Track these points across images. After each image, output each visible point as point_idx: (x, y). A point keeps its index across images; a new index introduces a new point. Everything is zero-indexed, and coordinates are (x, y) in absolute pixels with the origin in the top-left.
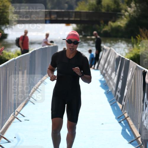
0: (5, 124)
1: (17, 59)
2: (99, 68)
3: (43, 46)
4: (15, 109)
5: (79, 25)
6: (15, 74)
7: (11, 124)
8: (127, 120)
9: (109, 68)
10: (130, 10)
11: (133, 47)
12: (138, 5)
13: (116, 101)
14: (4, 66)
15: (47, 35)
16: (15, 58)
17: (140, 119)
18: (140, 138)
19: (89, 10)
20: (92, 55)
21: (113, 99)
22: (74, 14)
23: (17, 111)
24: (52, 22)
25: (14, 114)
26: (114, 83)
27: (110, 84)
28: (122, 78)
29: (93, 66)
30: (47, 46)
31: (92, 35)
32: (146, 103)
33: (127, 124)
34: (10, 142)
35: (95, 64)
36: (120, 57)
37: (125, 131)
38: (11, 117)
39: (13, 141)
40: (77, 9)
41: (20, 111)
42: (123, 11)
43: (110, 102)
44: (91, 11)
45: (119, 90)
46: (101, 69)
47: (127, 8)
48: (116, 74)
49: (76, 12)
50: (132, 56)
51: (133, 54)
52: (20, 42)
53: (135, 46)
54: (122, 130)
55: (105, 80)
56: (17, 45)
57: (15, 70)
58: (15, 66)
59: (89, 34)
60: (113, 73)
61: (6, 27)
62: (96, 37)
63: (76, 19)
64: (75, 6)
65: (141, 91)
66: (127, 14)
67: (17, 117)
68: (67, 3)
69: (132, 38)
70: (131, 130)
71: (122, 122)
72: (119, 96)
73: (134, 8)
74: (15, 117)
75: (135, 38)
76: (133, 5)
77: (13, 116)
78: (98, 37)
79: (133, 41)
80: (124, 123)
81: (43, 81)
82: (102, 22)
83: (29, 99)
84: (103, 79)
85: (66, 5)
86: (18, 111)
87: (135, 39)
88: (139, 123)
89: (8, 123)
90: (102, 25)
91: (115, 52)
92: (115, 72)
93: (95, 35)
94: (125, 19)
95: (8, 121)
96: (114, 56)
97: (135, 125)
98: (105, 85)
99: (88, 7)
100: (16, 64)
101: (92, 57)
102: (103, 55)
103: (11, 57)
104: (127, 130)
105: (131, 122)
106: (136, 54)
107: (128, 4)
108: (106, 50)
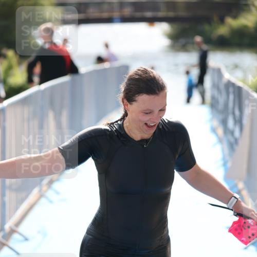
7: (35, 207)
24: (125, 20)
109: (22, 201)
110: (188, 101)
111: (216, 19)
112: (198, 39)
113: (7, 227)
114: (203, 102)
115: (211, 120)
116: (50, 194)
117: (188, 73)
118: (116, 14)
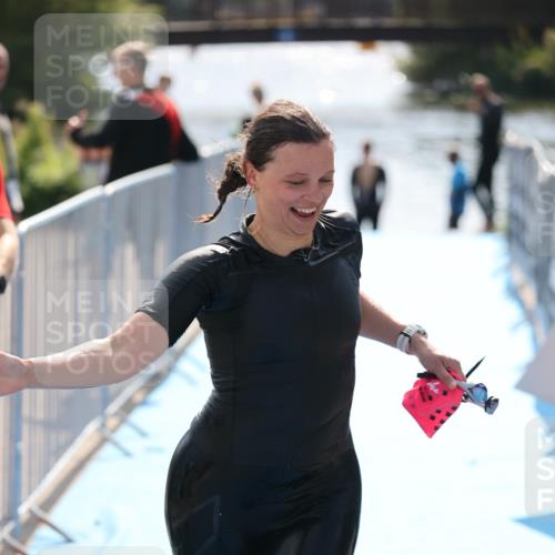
7: (87, 465)
109: (59, 452)
110: (454, 222)
111: (522, 32)
112: (480, 80)
113: (23, 510)
114: (490, 226)
115: (508, 268)
116: (124, 435)
117: (454, 158)
118: (285, 22)
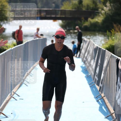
0: (4, 102)
1: (13, 49)
2: (80, 57)
3: (34, 38)
4: (12, 90)
5: (64, 21)
6: (12, 61)
7: (9, 102)
8: (103, 99)
9: (89, 56)
10: (106, 9)
11: (108, 39)
12: (112, 4)
13: (94, 83)
14: (3, 55)
15: (38, 30)
16: (12, 48)
17: (114, 98)
18: (114, 114)
19: (73, 9)
20: (75, 46)
21: (92, 82)
22: (60, 12)
23: (13, 92)
24: (42, 18)
25: (11, 94)
26: (93, 69)
27: (89, 69)
28: (99, 64)
29: (76, 55)
30: (38, 38)
31: (75, 29)
32: (119, 85)
33: (104, 102)
34: (8, 117)
35: (77, 53)
36: (97, 47)
37: (102, 108)
38: (9, 97)
39: (10, 116)
40: (63, 8)
41: (16, 92)
42: (100, 10)
43: (89, 84)
44: (74, 10)
45: (97, 75)
46: (83, 57)
47: (103, 7)
48: (94, 61)
49: (61, 11)
50: (107, 46)
51: (108, 44)
52: (16, 35)
53: (110, 38)
54: (100, 107)
55: (86, 66)
56: (13, 38)
57: (12, 58)
58: (12, 55)
59: (72, 29)
60: (92, 61)
61: (4, 23)
62: (78, 31)
63: (62, 16)
64: (60, 5)
65: (115, 75)
66: (103, 12)
67: (13, 96)
68: (54, 3)
69: (107, 31)
70: (107, 107)
71: (100, 101)
72: (97, 79)
73: (109, 7)
74: (11, 97)
75: (110, 31)
76: (108, 4)
77: (10, 96)
78: (80, 31)
79: (108, 35)
80: (101, 102)
81: (35, 67)
82: (83, 18)
83: (23, 82)
84: (84, 66)
85: (54, 5)
86: (15, 92)
87: (109, 33)
88: (113, 102)
89: (6, 102)
90: (83, 21)
91: (94, 43)
92: (93, 60)
93: (77, 29)
94: (102, 16)
95: (6, 99)
96: (92, 47)
97: (110, 103)
98: (85, 70)
99: (71, 6)
100: (12, 53)
101: (75, 47)
102: (84, 46)
103: (8, 47)
104: (103, 107)
105: (106, 101)
106: (110, 45)
107: (104, 4)
108: (86, 42)
